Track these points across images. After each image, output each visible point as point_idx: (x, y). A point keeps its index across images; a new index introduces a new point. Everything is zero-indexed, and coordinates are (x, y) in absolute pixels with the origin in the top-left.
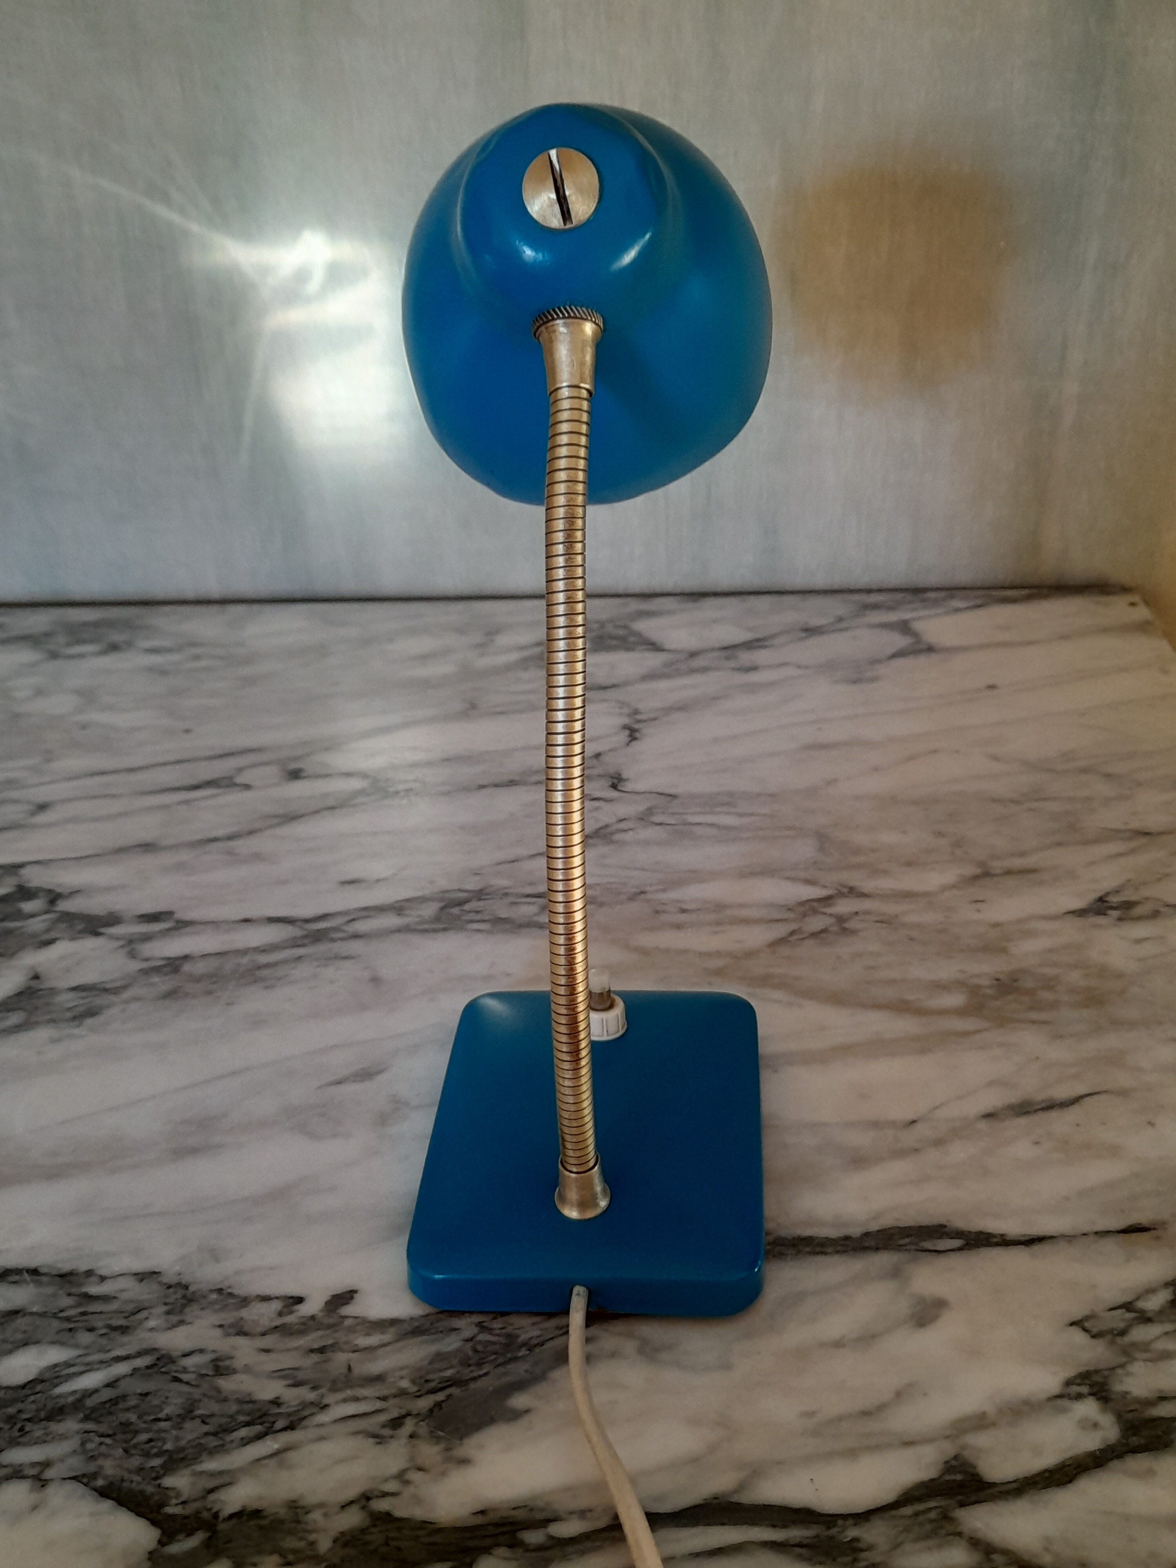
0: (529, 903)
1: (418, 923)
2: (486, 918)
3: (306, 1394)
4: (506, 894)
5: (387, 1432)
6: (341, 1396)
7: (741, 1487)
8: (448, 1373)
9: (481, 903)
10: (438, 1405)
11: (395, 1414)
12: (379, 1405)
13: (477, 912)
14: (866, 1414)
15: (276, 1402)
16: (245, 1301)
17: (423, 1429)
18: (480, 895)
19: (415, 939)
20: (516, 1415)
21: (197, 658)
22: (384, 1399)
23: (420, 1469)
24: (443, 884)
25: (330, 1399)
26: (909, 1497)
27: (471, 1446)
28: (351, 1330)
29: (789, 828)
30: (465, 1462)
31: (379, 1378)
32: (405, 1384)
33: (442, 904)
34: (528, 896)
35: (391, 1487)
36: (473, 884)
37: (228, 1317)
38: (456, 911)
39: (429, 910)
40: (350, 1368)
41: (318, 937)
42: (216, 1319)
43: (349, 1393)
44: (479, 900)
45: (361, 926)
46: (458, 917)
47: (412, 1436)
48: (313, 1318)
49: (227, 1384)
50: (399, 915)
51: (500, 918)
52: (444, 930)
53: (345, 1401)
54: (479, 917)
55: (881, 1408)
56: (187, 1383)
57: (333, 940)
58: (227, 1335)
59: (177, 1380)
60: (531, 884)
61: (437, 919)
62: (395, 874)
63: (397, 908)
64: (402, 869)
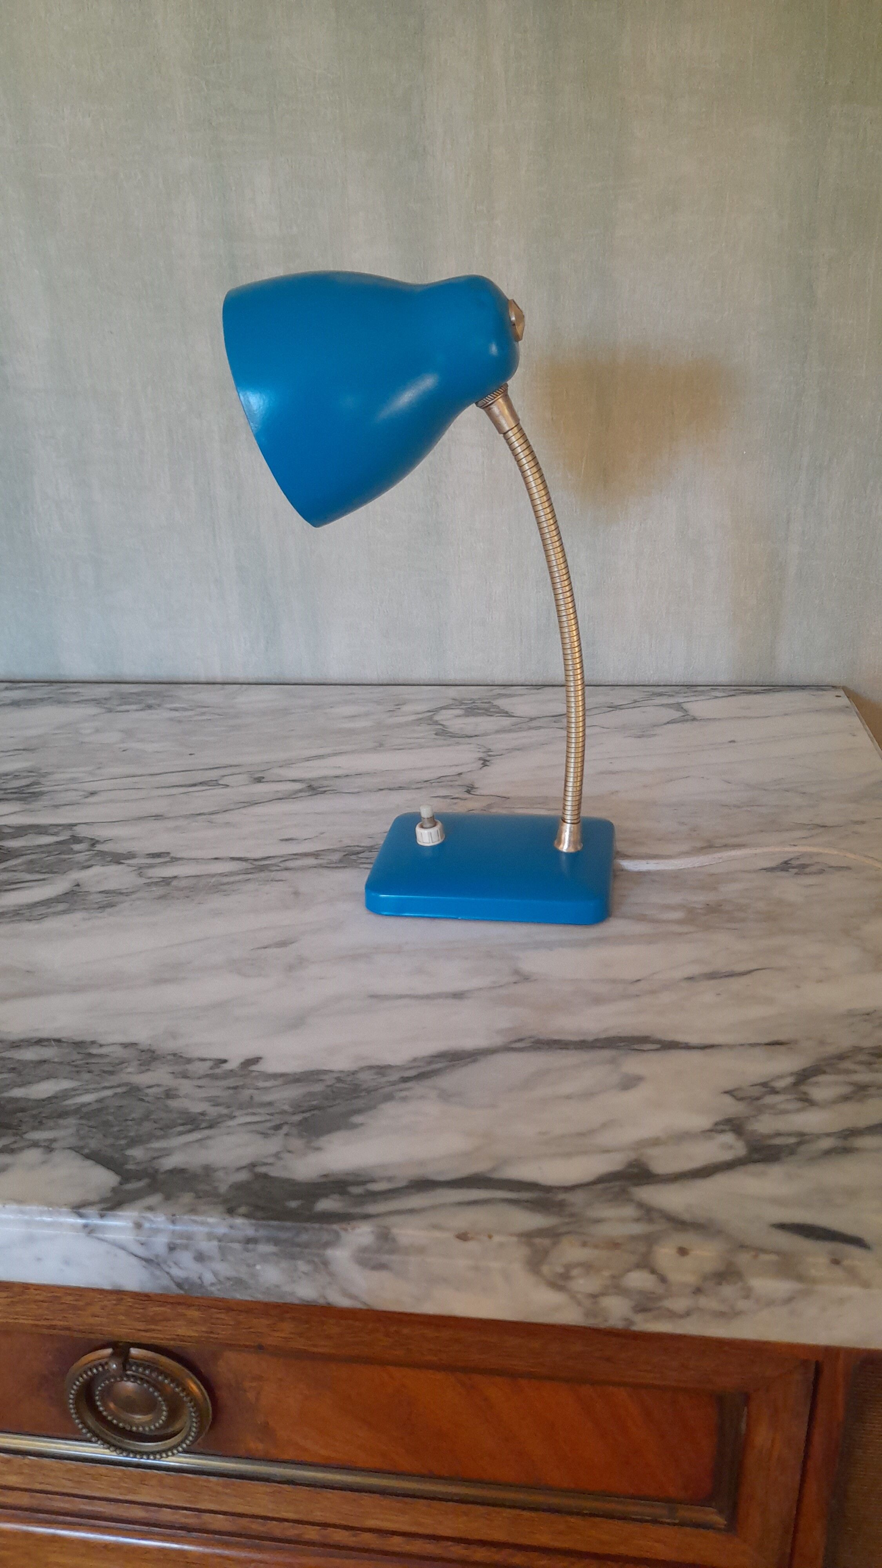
1: (329, 863)
3: (224, 1111)
5: (272, 1132)
6: (245, 1112)
7: (494, 1169)
8: (314, 1103)
10: (306, 1119)
11: (278, 1122)
12: (268, 1117)
14: (581, 1135)
15: (203, 1114)
16: (189, 1061)
17: (294, 1131)
19: (325, 872)
20: (355, 1126)
21: (203, 714)
22: (272, 1114)
23: (289, 1152)
25: (236, 1113)
26: (601, 1180)
27: (323, 1141)
28: (256, 1078)
30: (318, 1149)
31: (270, 1104)
32: (286, 1108)
33: (344, 853)
35: (270, 1160)
37: (178, 1068)
38: (353, 857)
39: (336, 857)
40: (252, 1097)
42: (170, 1069)
43: (250, 1111)
45: (291, 864)
46: (354, 861)
47: (286, 1135)
48: (231, 1071)
49: (173, 1103)
50: (316, 858)
53: (247, 1114)
55: (591, 1132)
56: (148, 1102)
57: (271, 871)
58: (176, 1078)
59: (142, 1100)
61: (341, 861)
62: (317, 836)
63: (316, 855)
64: (322, 833)
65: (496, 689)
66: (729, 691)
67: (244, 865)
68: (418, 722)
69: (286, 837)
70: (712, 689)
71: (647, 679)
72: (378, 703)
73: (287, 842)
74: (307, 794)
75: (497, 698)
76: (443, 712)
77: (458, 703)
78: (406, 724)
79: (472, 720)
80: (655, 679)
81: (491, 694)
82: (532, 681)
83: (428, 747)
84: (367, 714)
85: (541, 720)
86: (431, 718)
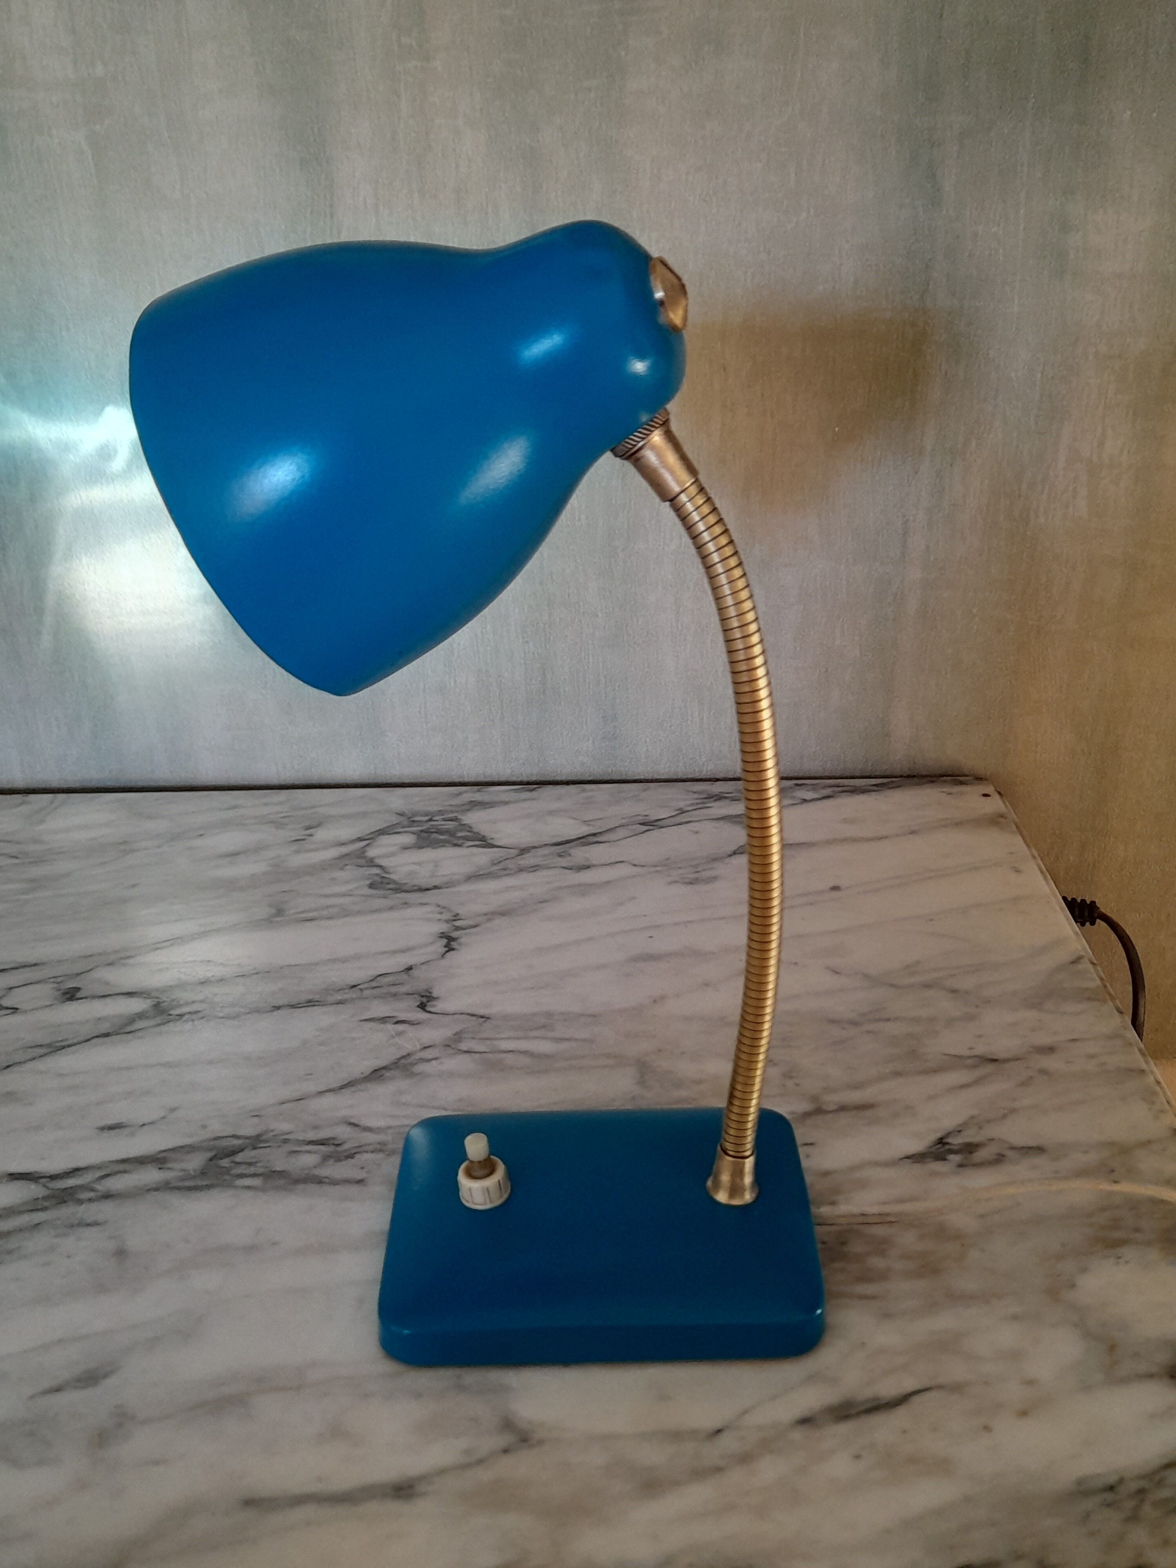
0: (309, 1152)
1: (182, 1179)
2: (260, 1170)
4: (286, 1141)
9: (254, 1153)
13: (250, 1164)
18: (256, 1141)
19: (174, 1199)
24: (217, 1128)
29: (608, 1056)
33: (210, 1155)
34: (311, 1142)
36: (249, 1129)
38: (225, 1163)
39: (195, 1162)
41: (64, 1197)
44: (255, 1148)
45: (116, 1184)
46: (227, 1171)
50: (160, 1169)
51: (274, 1172)
52: (208, 1187)
54: (252, 1170)
57: (80, 1202)
60: (316, 1127)
61: (203, 1173)
62: (164, 1118)
63: (158, 1160)
64: (173, 1110)
65: (466, 792)
66: (824, 787)
67: (33, 1190)
68: (341, 861)
69: (110, 1122)
70: (797, 785)
71: (697, 770)
72: (278, 825)
73: (112, 1132)
74: (153, 1022)
75: (468, 810)
76: (384, 840)
77: (408, 820)
78: (324, 866)
79: (429, 854)
80: (709, 768)
81: (457, 801)
82: (522, 775)
83: (359, 913)
84: (258, 849)
85: (541, 852)
86: (361, 854)
